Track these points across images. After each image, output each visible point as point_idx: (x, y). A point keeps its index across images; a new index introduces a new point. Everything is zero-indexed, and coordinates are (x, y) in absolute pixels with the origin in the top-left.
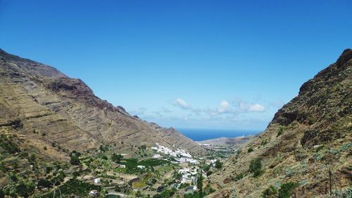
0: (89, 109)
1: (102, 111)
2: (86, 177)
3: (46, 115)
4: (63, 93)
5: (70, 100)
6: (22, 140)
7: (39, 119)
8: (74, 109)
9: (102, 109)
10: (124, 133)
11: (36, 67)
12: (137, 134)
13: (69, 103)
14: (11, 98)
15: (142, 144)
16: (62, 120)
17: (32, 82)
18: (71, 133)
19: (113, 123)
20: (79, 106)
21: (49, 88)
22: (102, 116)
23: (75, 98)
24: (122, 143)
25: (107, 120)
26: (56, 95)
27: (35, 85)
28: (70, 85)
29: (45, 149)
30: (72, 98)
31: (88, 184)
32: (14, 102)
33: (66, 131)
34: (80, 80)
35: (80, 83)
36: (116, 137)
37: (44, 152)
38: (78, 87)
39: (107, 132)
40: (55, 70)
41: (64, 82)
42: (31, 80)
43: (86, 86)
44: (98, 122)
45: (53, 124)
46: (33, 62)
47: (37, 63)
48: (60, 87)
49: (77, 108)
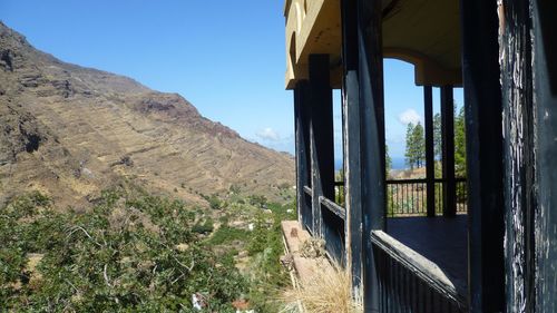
0: (196, 137)
1: (216, 138)
2: (236, 223)
3: (152, 148)
4: (155, 115)
5: (168, 126)
6: (145, 182)
7: (145, 155)
8: (174, 137)
9: (215, 135)
10: (251, 168)
11: (106, 80)
12: (271, 169)
13: (167, 130)
14: (102, 127)
15: (280, 182)
16: (174, 154)
17: (110, 103)
18: (190, 170)
19: (234, 155)
20: (179, 133)
21: (136, 109)
22: (216, 146)
23: (174, 122)
24: (255, 182)
25: (223, 151)
26: (147, 120)
27: (116, 107)
28: (164, 103)
29: (176, 190)
30: (168, 122)
31: (244, 230)
32: (108, 132)
33: (183, 169)
34: (177, 95)
35: (178, 99)
36: (241, 175)
37: (175, 195)
38: (176, 105)
39: (226, 168)
40: (133, 82)
41: (155, 100)
42: (109, 99)
43: (188, 103)
44: (211, 154)
45: (164, 160)
46: (100, 72)
47: (106, 73)
48: (150, 107)
49: (179, 136)
